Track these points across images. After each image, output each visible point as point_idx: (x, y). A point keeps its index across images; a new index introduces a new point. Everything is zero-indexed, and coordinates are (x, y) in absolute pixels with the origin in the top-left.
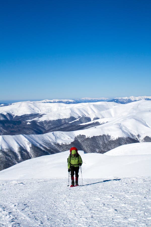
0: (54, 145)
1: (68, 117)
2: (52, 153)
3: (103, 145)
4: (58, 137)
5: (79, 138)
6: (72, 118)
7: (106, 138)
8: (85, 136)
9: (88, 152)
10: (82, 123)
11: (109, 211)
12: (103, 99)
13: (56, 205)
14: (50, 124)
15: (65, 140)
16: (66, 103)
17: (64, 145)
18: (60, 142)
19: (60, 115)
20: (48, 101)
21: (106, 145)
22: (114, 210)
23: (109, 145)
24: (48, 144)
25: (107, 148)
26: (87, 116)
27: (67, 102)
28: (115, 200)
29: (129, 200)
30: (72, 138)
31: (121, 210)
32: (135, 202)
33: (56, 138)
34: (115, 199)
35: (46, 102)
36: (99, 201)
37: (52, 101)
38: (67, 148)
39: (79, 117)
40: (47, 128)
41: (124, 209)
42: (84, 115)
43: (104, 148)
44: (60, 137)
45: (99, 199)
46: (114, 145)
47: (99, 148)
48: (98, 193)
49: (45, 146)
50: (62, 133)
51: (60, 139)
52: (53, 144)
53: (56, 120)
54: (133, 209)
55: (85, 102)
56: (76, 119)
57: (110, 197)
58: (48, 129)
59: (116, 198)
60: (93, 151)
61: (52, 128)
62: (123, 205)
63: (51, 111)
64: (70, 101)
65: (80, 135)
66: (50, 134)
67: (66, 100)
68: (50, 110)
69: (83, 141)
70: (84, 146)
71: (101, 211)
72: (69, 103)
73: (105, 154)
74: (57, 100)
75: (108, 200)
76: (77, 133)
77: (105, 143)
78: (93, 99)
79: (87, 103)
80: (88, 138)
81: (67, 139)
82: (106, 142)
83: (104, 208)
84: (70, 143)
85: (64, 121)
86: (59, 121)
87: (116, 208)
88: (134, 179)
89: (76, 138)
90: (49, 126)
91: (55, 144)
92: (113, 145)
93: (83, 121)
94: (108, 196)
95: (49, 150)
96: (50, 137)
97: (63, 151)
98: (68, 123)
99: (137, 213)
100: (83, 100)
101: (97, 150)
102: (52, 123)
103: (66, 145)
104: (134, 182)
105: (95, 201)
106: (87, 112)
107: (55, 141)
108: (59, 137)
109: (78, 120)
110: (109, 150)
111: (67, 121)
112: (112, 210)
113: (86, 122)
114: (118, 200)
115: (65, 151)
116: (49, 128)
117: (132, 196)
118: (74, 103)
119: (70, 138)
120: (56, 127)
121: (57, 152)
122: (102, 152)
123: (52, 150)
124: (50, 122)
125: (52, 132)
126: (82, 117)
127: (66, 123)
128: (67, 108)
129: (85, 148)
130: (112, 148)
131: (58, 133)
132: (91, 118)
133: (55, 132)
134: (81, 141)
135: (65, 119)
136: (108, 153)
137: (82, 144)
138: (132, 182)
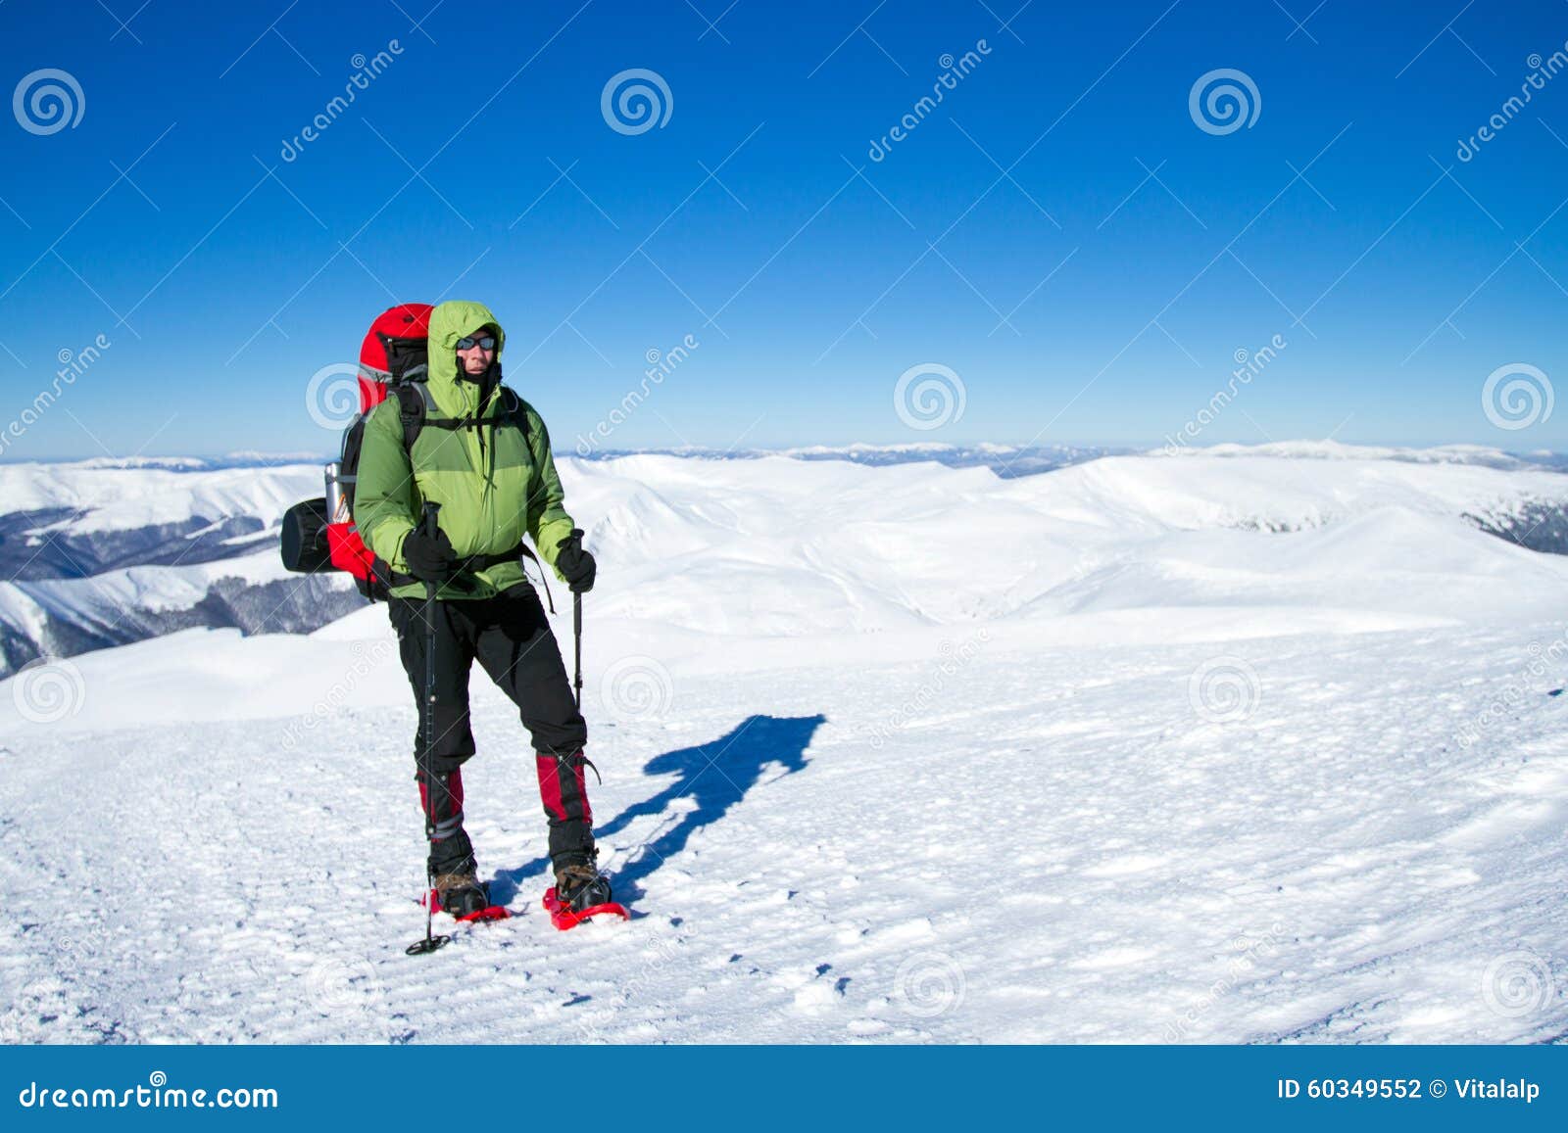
0: (133, 615)
1: (181, 515)
2: (126, 641)
3: (306, 609)
4: (146, 588)
5: (222, 586)
6: (198, 522)
7: (317, 584)
8: (243, 580)
9: (256, 633)
10: (231, 535)
11: (303, 813)
12: (306, 455)
13: (123, 812)
14: (117, 543)
15: (173, 595)
16: (175, 469)
17: (168, 612)
18: (155, 604)
19: (151, 510)
20: (107, 462)
21: (317, 605)
22: (319, 809)
23: (326, 605)
24: (111, 611)
25: (322, 617)
26: (249, 512)
27: (177, 466)
28: (329, 778)
29: (375, 773)
30: (197, 587)
31: (343, 807)
32: (393, 778)
33: (140, 589)
34: (330, 774)
35: (97, 465)
36: (274, 787)
37: (123, 463)
38: (180, 622)
39: (223, 517)
40: (103, 554)
41: (354, 804)
42: (239, 511)
43: (312, 616)
44: (154, 586)
45: (277, 780)
46: (345, 607)
47: (293, 616)
48: (275, 763)
49: (97, 618)
50: (161, 573)
51: (155, 591)
52: (127, 611)
53: (140, 529)
54: (384, 800)
55: (244, 464)
56: (209, 523)
57: (313, 770)
58: (109, 559)
59: (334, 770)
60: (273, 628)
61: (125, 557)
62: (353, 791)
63: (119, 498)
64: (190, 462)
65: (227, 578)
66: (117, 576)
67: (173, 461)
68: (114, 495)
69: (239, 598)
70: (241, 611)
71: (277, 817)
72: (187, 469)
73: (314, 635)
74: (141, 461)
75: (305, 781)
76: (215, 571)
77: (314, 602)
78: (271, 456)
79: (250, 472)
80: (256, 588)
81: (180, 592)
82: (318, 597)
83: (290, 804)
84: (191, 606)
85: (169, 532)
86: (151, 531)
87: (328, 804)
88: (400, 709)
89: (211, 587)
90: (112, 550)
91: (136, 609)
92: (339, 608)
93: (235, 528)
94: (307, 769)
95: (113, 633)
96: (116, 587)
97: (166, 632)
98: (182, 539)
99: (392, 809)
100: (237, 460)
101: (288, 625)
102: (121, 539)
103: (177, 613)
104: (399, 718)
105: (261, 786)
106: (247, 499)
107: (135, 602)
108: (150, 587)
109: (218, 526)
110: (328, 621)
111: (178, 532)
112: (313, 809)
113: (247, 533)
114: (340, 776)
115: (175, 631)
116: (114, 556)
117: (385, 760)
118: (203, 469)
119: (190, 587)
120: (138, 553)
121: (146, 635)
122: (304, 630)
123: (125, 632)
124: (115, 535)
125: (125, 571)
126: (231, 516)
127: (174, 539)
128: (176, 486)
129: (246, 620)
130: (339, 617)
131: (146, 573)
132: (264, 521)
133: (135, 571)
134: (230, 597)
135: (171, 526)
136: (325, 633)
137: (236, 607)
138: (393, 717)
